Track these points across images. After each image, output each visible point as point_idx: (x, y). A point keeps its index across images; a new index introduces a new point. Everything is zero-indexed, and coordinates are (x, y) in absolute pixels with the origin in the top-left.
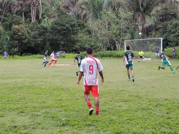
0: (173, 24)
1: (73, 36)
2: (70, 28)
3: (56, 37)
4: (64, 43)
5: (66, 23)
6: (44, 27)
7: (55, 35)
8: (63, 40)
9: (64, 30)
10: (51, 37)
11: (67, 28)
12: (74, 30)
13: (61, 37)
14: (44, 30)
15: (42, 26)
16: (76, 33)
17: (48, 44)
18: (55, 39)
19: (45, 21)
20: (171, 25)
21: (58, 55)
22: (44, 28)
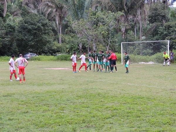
0: (165, 25)
1: (44, 36)
2: (42, 27)
3: (26, 37)
4: (34, 43)
5: (36, 21)
6: (11, 25)
7: (25, 35)
8: (33, 40)
9: (35, 30)
10: (21, 36)
11: (39, 27)
12: (46, 30)
13: (32, 37)
14: (11, 28)
15: (8, 24)
16: (47, 33)
17: (15, 44)
18: (24, 39)
19: (10, 19)
20: (162, 27)
21: (29, 57)
22: (11, 27)
